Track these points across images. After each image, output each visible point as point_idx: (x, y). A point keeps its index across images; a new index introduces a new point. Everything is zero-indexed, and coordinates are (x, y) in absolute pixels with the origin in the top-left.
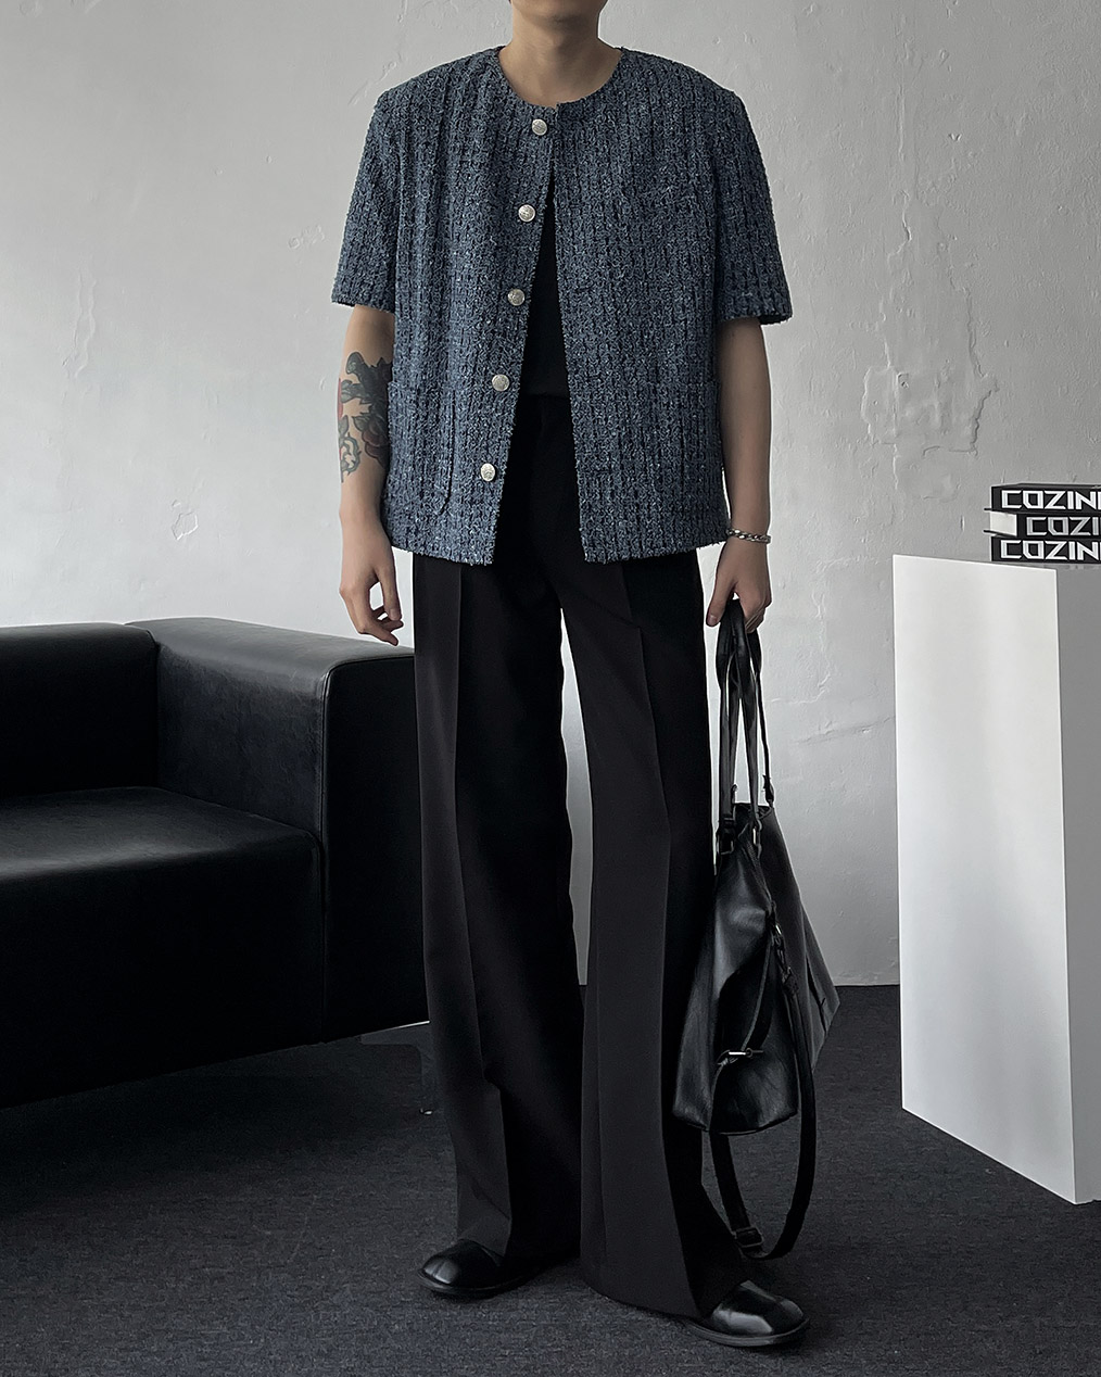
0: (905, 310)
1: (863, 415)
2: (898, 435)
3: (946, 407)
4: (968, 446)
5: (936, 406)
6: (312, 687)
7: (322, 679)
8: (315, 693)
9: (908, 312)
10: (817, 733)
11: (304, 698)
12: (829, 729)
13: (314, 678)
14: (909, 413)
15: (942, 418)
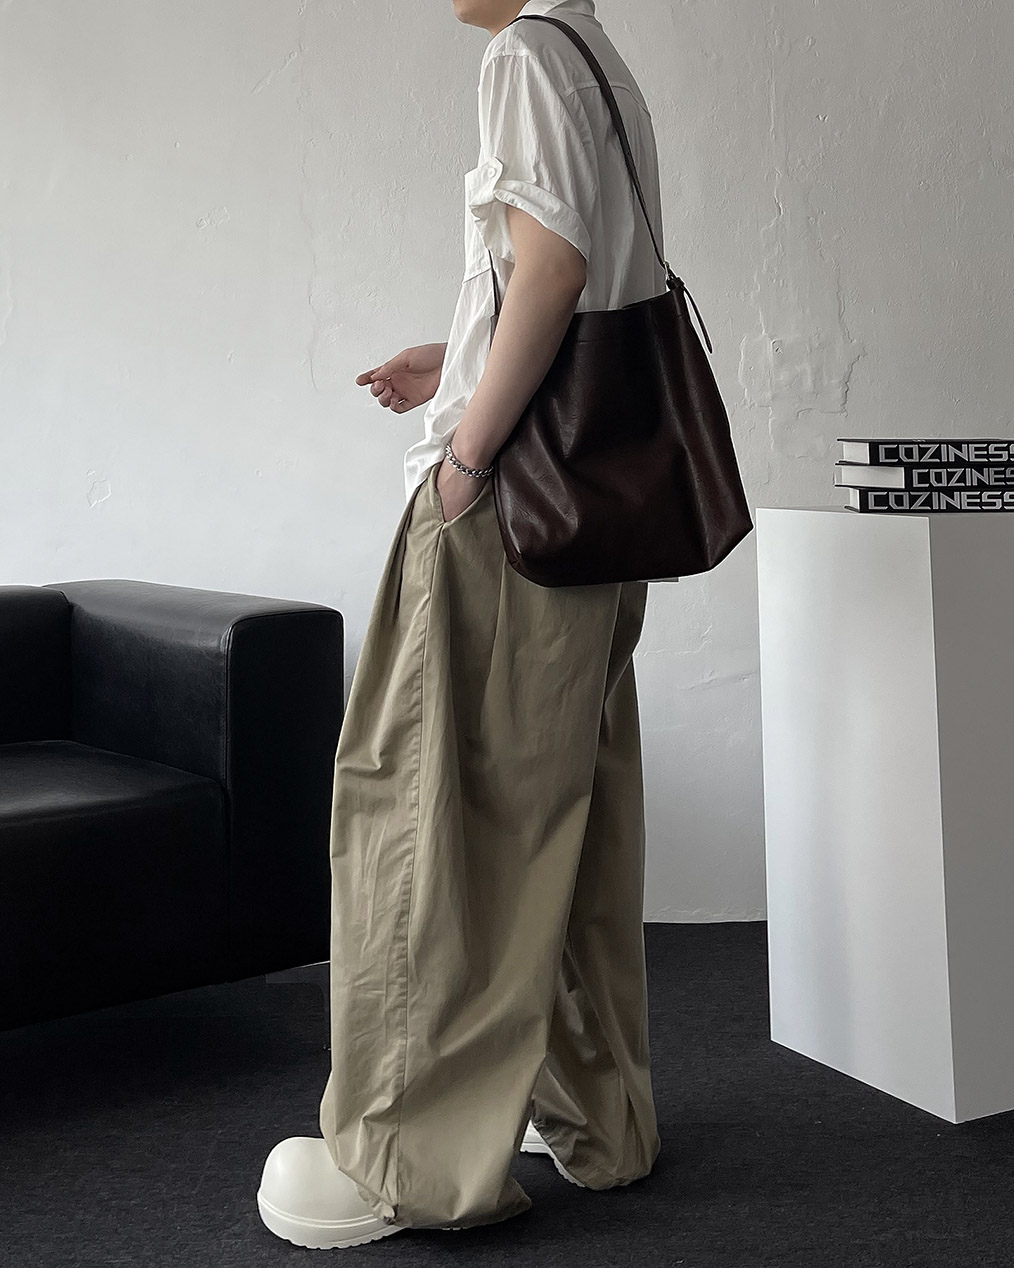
0: (778, 281)
1: (740, 377)
2: (773, 399)
3: (817, 373)
4: (839, 409)
5: (808, 371)
6: (216, 642)
7: (224, 635)
8: (219, 647)
9: (781, 284)
10: (700, 682)
11: (209, 652)
12: (711, 679)
13: (218, 633)
14: (784, 376)
15: (814, 382)
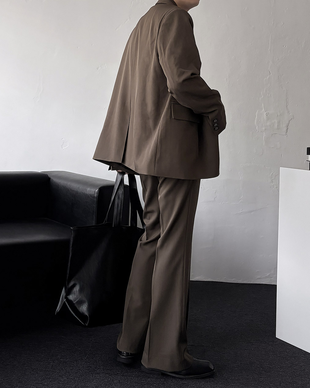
0: (268, 95)
1: (255, 123)
2: (265, 129)
3: (279, 123)
4: (285, 134)
5: (276, 122)
6: (94, 193)
7: (96, 191)
8: (94, 195)
9: (269, 96)
10: (239, 212)
11: (91, 195)
12: (242, 211)
13: (94, 190)
14: (268, 124)
15: (278, 126)
